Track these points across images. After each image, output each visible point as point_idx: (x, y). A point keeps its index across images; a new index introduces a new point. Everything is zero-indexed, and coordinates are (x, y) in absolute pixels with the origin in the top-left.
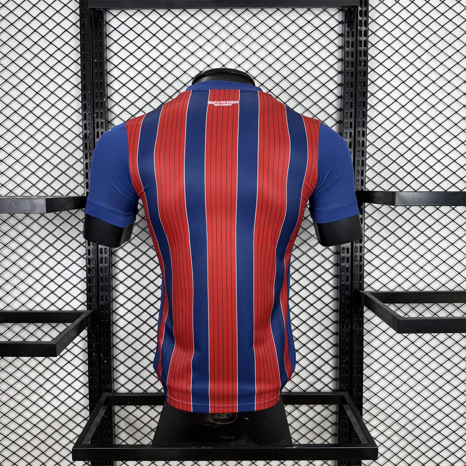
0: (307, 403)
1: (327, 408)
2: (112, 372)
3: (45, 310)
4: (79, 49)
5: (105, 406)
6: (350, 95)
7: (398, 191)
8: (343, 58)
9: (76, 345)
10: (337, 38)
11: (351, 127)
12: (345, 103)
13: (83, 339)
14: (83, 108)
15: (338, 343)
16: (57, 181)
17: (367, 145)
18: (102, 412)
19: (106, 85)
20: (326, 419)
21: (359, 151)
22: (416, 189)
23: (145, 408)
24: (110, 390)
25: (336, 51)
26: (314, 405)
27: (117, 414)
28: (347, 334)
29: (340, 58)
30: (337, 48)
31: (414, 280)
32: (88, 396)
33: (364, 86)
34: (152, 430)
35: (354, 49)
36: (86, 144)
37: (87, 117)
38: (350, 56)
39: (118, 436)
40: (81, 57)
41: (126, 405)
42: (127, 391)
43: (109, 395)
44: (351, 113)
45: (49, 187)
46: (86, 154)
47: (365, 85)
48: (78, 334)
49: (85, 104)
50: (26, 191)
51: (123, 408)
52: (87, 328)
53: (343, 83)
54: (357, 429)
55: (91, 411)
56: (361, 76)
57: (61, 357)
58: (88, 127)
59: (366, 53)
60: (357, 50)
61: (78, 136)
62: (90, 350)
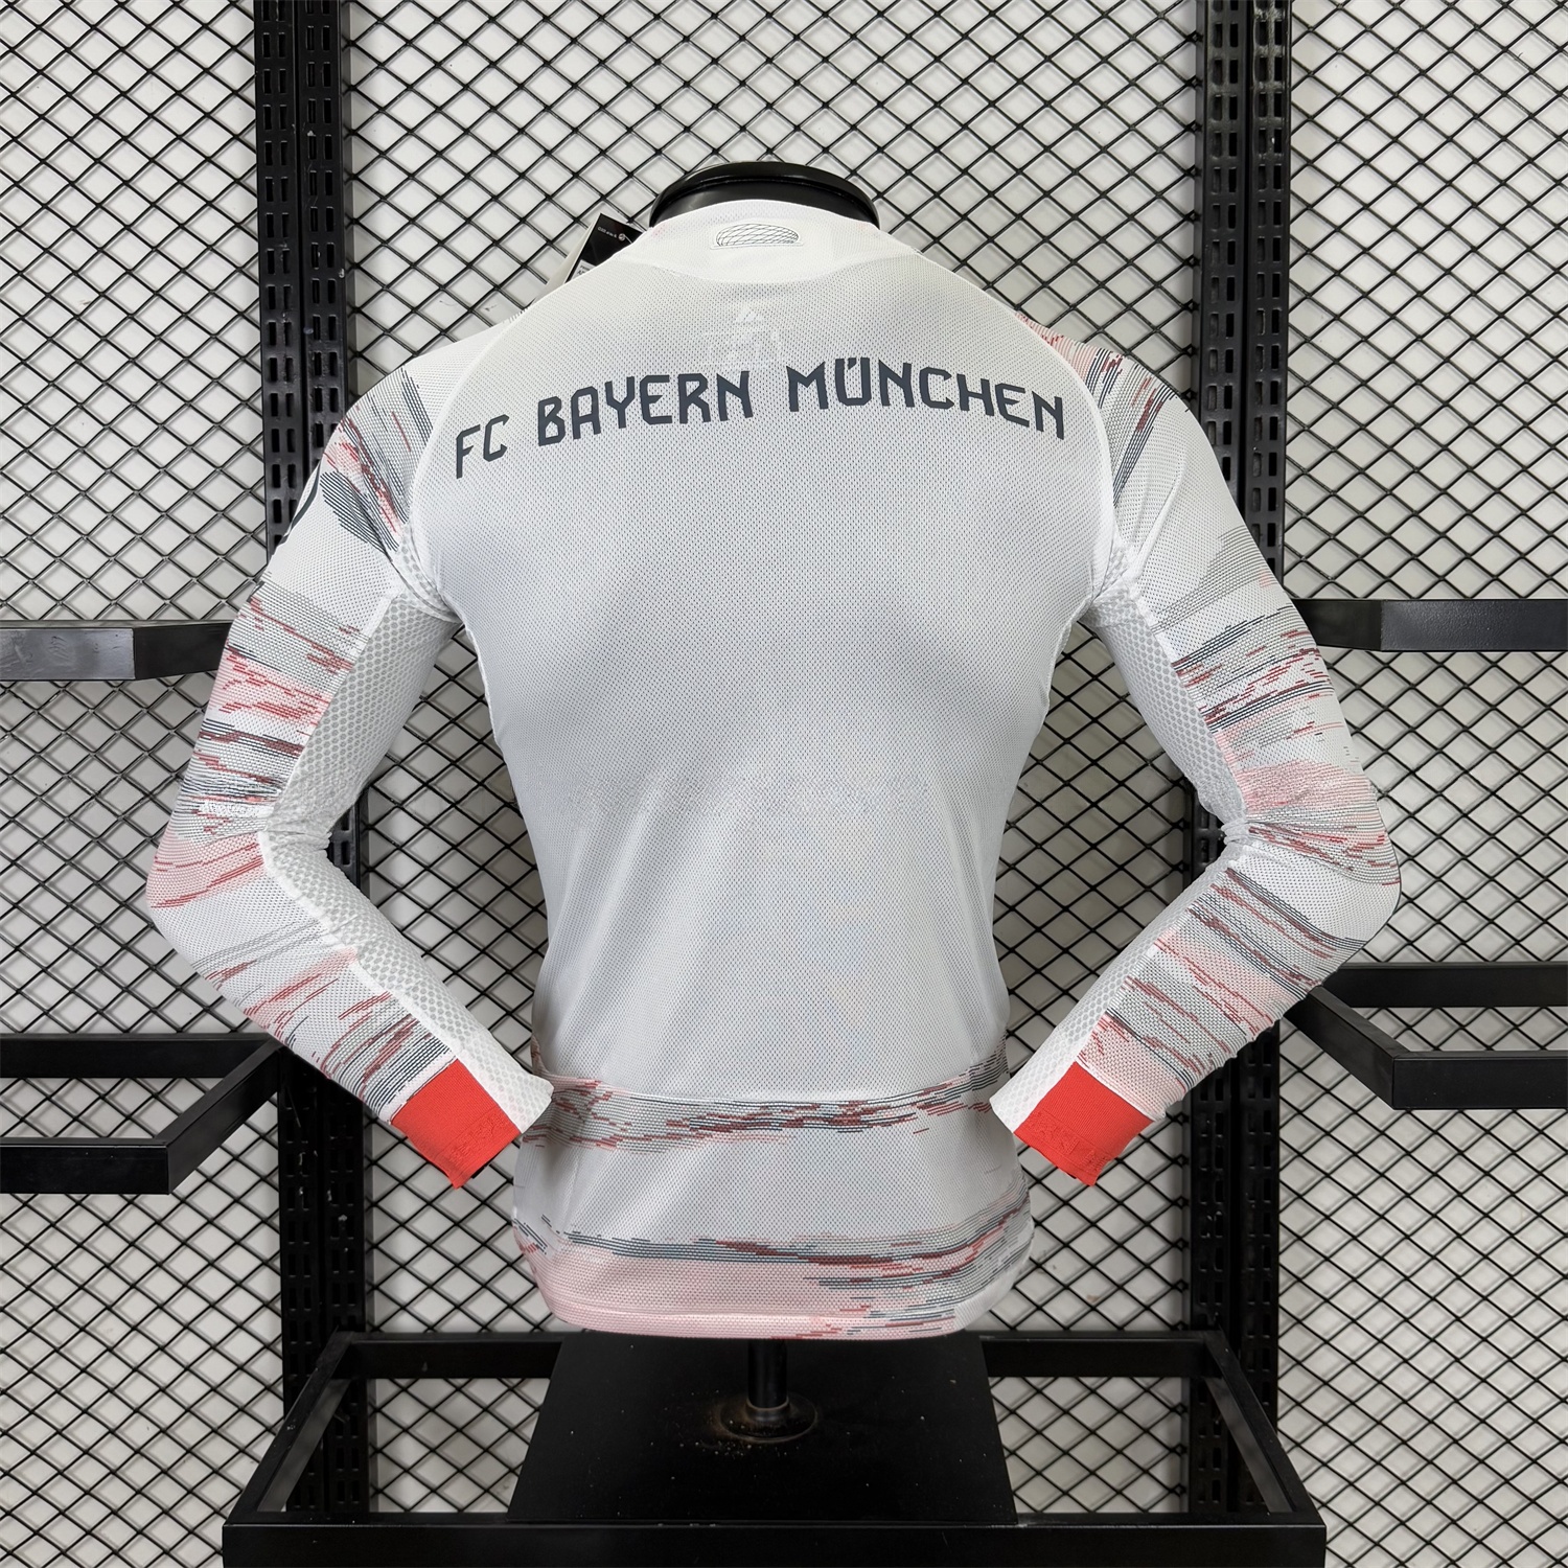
0: (1076, 1374)
1: (1147, 1390)
2: (366, 1256)
3: (127, 1031)
4: (250, 93)
5: (340, 1381)
6: (1226, 254)
7: (1403, 597)
8: (1201, 122)
9: (236, 1158)
10: (1177, 48)
11: (1229, 368)
12: (1206, 283)
13: (263, 1137)
14: (267, 301)
15: (1188, 1154)
16: (171, 566)
17: (1289, 434)
18: (328, 1407)
19: (346, 221)
20: (1146, 1431)
21: (1259, 455)
22: (1468, 593)
23: (486, 1389)
24: (360, 1323)
25: (1175, 94)
26: (1104, 1379)
27: (384, 1410)
28: (1220, 1118)
29: (1190, 118)
30: (1178, 85)
31: (1462, 922)
32: (279, 1347)
33: (1277, 222)
34: (512, 1471)
35: (1238, 89)
36: (275, 434)
37: (280, 337)
38: (1226, 114)
39: (386, 1491)
40: (257, 122)
41: (416, 1376)
42: (421, 1328)
43: (354, 1342)
44: (1230, 318)
45: (143, 588)
46: (276, 470)
47: (1281, 216)
48: (242, 1118)
49: (272, 289)
50: (61, 602)
51: (404, 1390)
52: (275, 1096)
53: (1200, 212)
54: (1257, 1469)
55: (288, 1400)
56: (1264, 187)
57: (183, 1201)
58: (281, 373)
59: (1283, 104)
60: (1249, 93)
61: (245, 403)
62: (288, 1179)
